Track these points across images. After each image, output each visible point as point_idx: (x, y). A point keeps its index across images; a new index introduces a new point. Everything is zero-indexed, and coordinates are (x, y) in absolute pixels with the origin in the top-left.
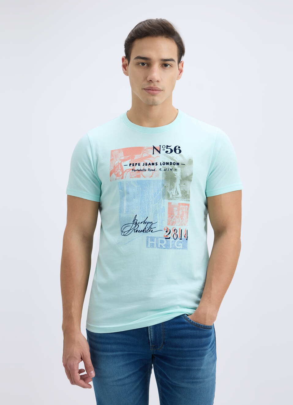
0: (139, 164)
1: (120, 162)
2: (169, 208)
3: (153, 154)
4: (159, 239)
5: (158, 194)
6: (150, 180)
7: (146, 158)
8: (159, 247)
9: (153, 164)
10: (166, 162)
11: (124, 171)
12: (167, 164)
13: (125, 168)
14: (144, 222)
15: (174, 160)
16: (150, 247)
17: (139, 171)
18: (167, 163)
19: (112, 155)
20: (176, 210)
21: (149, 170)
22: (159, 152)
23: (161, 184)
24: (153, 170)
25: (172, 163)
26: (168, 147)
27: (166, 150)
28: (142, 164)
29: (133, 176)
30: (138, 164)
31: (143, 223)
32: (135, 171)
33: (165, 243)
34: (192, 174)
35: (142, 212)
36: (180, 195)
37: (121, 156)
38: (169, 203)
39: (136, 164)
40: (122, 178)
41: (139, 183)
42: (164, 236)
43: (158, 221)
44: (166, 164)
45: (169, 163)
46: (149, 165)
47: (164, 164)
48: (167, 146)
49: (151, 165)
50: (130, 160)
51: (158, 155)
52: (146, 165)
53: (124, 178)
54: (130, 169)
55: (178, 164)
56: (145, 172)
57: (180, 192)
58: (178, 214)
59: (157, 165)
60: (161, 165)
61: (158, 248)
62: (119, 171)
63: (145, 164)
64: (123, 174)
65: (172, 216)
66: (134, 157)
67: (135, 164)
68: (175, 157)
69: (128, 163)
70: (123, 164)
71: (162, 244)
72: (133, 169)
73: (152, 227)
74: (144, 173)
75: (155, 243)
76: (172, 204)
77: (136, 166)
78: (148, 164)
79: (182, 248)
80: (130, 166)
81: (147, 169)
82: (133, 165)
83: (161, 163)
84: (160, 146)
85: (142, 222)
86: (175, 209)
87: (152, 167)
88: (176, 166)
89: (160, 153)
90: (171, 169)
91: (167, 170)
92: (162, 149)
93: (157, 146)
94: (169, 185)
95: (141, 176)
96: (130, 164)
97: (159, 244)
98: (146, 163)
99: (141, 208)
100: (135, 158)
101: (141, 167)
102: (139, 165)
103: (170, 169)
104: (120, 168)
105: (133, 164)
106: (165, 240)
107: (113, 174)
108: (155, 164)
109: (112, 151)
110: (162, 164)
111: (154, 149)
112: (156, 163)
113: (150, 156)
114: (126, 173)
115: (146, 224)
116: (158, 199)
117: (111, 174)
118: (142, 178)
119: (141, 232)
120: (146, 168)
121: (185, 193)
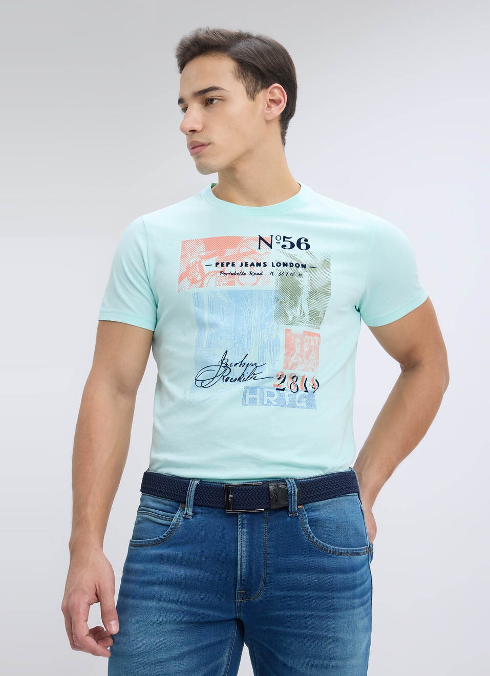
0: (233, 263)
1: (198, 260)
2: (286, 339)
3: (259, 248)
4: (266, 391)
5: (268, 314)
6: (252, 290)
7: (246, 254)
8: (266, 403)
9: (259, 265)
10: (282, 262)
11: (206, 273)
12: (285, 265)
13: (207, 270)
14: (242, 364)
15: (296, 259)
16: (250, 404)
17: (232, 274)
18: (284, 263)
19: (183, 248)
20: (299, 343)
21: (251, 274)
22: (270, 246)
23: (272, 297)
24: (258, 274)
25: (293, 264)
26: (286, 239)
27: (282, 243)
28: (238, 264)
29: (221, 284)
30: (231, 264)
31: (238, 365)
32: (225, 274)
33: (276, 397)
34: (330, 284)
35: (237, 345)
36: (307, 317)
37: (201, 250)
38: (287, 331)
39: (228, 264)
40: (202, 286)
41: (233, 295)
42: (274, 385)
43: (267, 362)
44: (282, 265)
45: (289, 264)
46: (250, 266)
47: (279, 264)
48: (285, 237)
49: (254, 266)
50: (217, 257)
51: (268, 251)
52: (246, 265)
53: (205, 285)
54: (217, 272)
55: (304, 266)
56: (243, 276)
57: (307, 313)
58: (302, 350)
59: (265, 266)
60: (273, 266)
61: (264, 404)
62: (196, 274)
63: (244, 264)
64: (203, 279)
65: (292, 353)
66: (225, 252)
67: (225, 264)
68: (299, 255)
69: (213, 261)
70: (204, 263)
71: (271, 399)
72: (221, 272)
73: (255, 373)
74: (241, 278)
75: (257, 396)
76: (293, 332)
77: (227, 266)
78: (249, 264)
79: (305, 406)
80: (216, 266)
81: (248, 273)
82: (222, 265)
83: (273, 263)
84: (272, 236)
85: (236, 364)
86: (298, 340)
87: (257, 270)
88: (300, 270)
89: (271, 248)
90: (291, 274)
91: (285, 274)
92: (274, 241)
93: (266, 236)
94: (288, 299)
95: (237, 283)
96: (217, 264)
97: (266, 398)
98: (246, 263)
99: (235, 339)
100: (226, 255)
101: (237, 269)
102: (233, 265)
103: (289, 273)
104: (198, 270)
105: (222, 263)
106: (276, 392)
107: (186, 279)
108: (262, 265)
109: (184, 242)
110: (275, 265)
111: (260, 241)
112: (264, 263)
113: (253, 252)
114: (208, 277)
115: (245, 367)
116: (267, 323)
117: (181, 279)
118: (237, 287)
119: (234, 381)
120: (246, 270)
121: (316, 315)
